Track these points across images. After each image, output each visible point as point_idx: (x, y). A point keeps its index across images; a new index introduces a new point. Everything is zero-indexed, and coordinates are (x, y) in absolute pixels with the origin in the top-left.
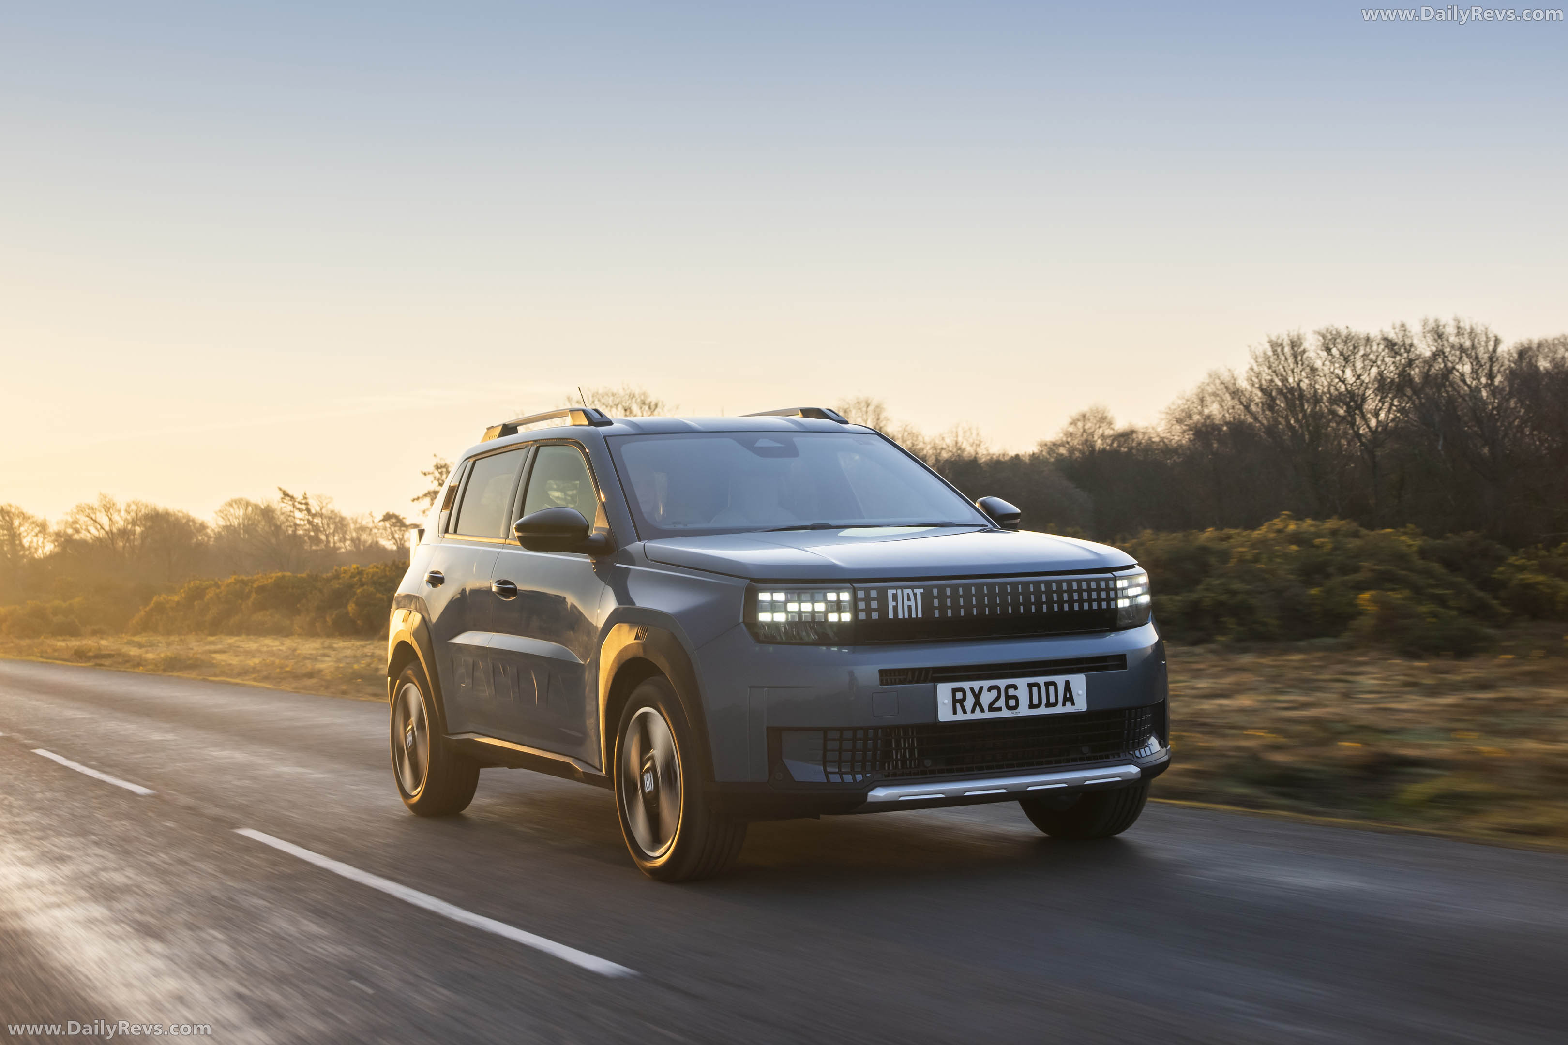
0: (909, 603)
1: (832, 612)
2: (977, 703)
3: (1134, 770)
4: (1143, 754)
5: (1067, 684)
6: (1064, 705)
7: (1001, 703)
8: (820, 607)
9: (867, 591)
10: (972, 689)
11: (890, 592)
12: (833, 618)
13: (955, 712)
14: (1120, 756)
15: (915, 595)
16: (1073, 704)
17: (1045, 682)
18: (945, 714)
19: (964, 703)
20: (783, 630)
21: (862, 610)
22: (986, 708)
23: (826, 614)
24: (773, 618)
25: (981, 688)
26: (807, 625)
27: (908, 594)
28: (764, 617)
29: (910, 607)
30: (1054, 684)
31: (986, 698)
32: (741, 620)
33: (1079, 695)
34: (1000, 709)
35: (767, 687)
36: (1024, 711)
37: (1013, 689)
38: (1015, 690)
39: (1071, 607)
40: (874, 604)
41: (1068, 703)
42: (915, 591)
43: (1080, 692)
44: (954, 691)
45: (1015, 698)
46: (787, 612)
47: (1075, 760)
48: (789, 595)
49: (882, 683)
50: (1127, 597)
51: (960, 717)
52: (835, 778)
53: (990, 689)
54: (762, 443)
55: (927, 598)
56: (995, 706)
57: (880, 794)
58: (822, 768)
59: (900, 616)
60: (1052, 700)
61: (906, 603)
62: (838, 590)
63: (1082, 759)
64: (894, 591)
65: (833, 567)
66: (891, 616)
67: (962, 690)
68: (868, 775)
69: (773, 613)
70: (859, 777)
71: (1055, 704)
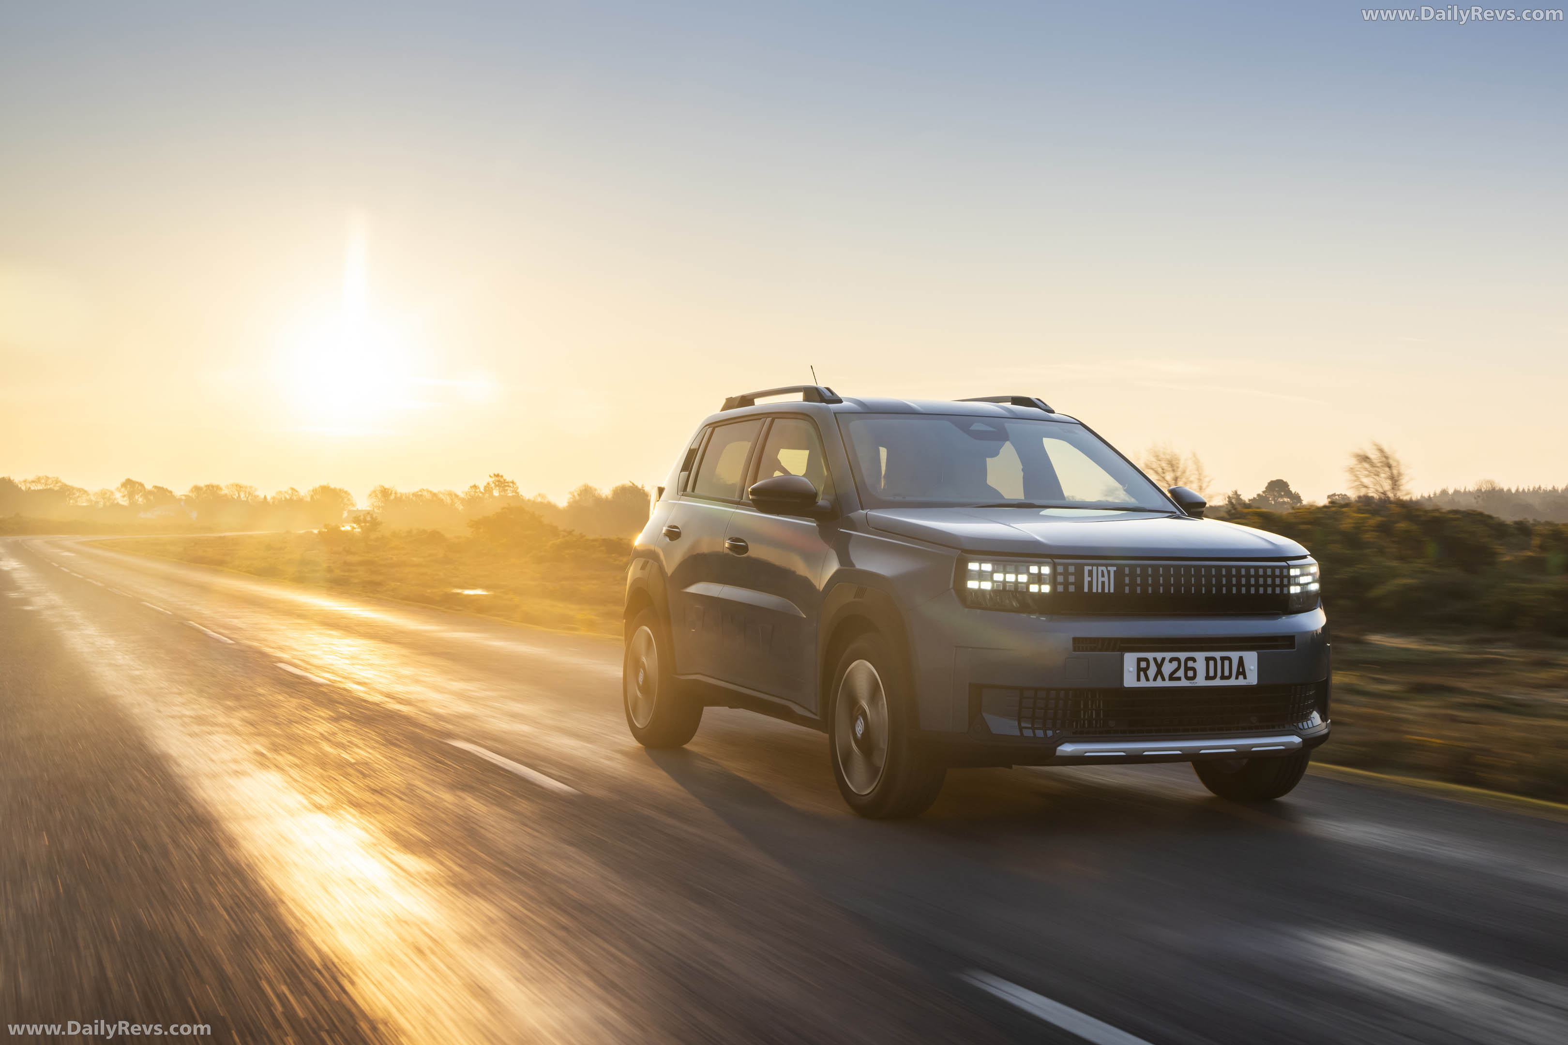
0: (1103, 579)
1: (1033, 583)
2: (1159, 672)
3: (1296, 740)
4: (1306, 727)
5: (1241, 659)
6: (1237, 678)
7: (1181, 673)
8: (1023, 578)
9: (1066, 566)
10: (1155, 659)
11: (1087, 569)
12: (1034, 588)
13: (1139, 679)
14: (1284, 727)
15: (1109, 572)
16: (1245, 678)
17: (1221, 657)
18: (1130, 680)
19: (1147, 672)
20: (988, 597)
21: (1060, 584)
22: (1167, 677)
23: (1027, 584)
24: (980, 586)
25: (1163, 659)
26: (1010, 593)
27: (1102, 571)
28: (972, 584)
29: (1103, 583)
30: (1229, 659)
31: (1167, 669)
32: (951, 586)
33: (1251, 670)
34: (1179, 679)
35: (971, 648)
36: (1200, 681)
37: (1192, 662)
38: (1194, 662)
39: (1248, 590)
40: (1072, 579)
41: (1241, 677)
42: (1109, 568)
43: (1252, 668)
44: (1139, 660)
45: (1194, 669)
46: (993, 582)
47: (1244, 728)
48: (996, 566)
49: (1075, 650)
50: (1299, 584)
51: (1143, 683)
52: (1028, 733)
53: (1171, 660)
54: (977, 426)
55: (1119, 574)
56: (1174, 676)
57: (1068, 749)
58: (1017, 723)
59: (1094, 590)
60: (1227, 673)
61: (1101, 579)
62: (1040, 564)
63: (1251, 728)
64: (1090, 568)
65: (1036, 543)
66: (1086, 590)
67: (1146, 660)
68: (1057, 732)
69: (980, 582)
70: (1050, 733)
71: (1229, 677)
